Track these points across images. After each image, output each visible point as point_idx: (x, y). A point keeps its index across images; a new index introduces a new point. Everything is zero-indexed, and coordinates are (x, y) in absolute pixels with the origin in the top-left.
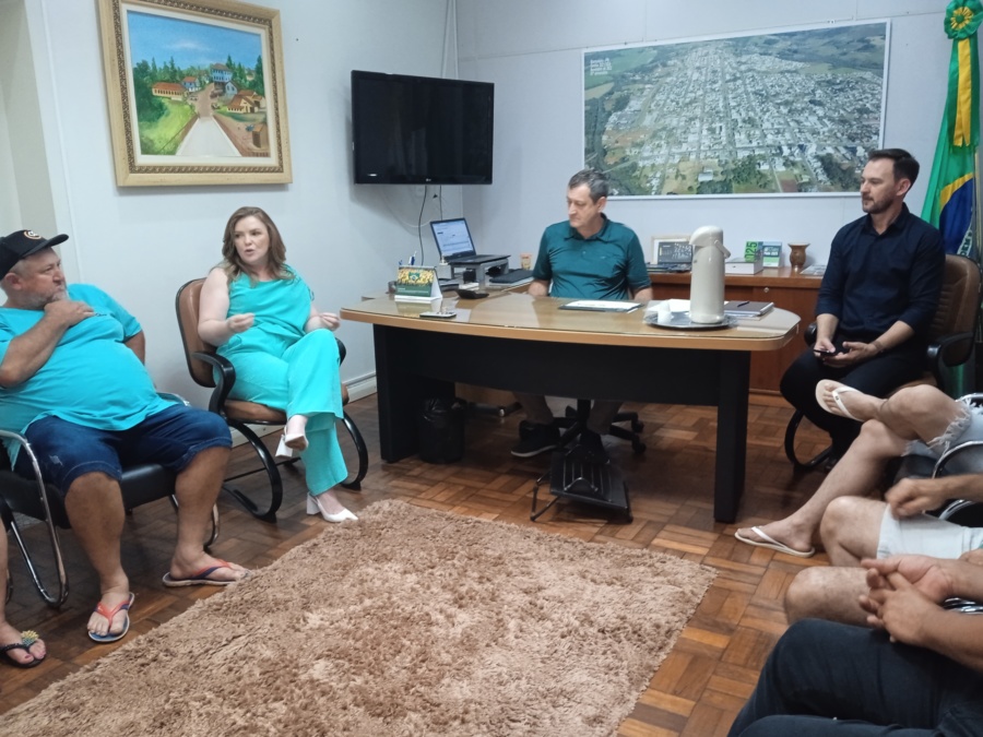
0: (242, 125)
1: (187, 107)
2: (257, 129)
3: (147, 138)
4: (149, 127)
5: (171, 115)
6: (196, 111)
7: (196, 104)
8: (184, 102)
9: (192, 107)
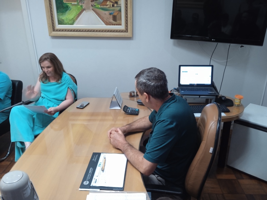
0: (107, 13)
1: (79, 6)
2: (116, 14)
3: (61, 19)
4: (62, 15)
5: (72, 10)
6: (83, 8)
7: (83, 5)
8: (78, 4)
9: (81, 6)
